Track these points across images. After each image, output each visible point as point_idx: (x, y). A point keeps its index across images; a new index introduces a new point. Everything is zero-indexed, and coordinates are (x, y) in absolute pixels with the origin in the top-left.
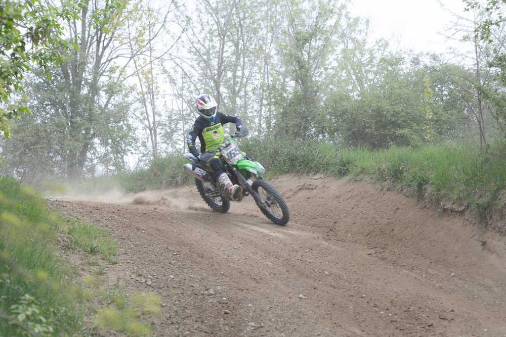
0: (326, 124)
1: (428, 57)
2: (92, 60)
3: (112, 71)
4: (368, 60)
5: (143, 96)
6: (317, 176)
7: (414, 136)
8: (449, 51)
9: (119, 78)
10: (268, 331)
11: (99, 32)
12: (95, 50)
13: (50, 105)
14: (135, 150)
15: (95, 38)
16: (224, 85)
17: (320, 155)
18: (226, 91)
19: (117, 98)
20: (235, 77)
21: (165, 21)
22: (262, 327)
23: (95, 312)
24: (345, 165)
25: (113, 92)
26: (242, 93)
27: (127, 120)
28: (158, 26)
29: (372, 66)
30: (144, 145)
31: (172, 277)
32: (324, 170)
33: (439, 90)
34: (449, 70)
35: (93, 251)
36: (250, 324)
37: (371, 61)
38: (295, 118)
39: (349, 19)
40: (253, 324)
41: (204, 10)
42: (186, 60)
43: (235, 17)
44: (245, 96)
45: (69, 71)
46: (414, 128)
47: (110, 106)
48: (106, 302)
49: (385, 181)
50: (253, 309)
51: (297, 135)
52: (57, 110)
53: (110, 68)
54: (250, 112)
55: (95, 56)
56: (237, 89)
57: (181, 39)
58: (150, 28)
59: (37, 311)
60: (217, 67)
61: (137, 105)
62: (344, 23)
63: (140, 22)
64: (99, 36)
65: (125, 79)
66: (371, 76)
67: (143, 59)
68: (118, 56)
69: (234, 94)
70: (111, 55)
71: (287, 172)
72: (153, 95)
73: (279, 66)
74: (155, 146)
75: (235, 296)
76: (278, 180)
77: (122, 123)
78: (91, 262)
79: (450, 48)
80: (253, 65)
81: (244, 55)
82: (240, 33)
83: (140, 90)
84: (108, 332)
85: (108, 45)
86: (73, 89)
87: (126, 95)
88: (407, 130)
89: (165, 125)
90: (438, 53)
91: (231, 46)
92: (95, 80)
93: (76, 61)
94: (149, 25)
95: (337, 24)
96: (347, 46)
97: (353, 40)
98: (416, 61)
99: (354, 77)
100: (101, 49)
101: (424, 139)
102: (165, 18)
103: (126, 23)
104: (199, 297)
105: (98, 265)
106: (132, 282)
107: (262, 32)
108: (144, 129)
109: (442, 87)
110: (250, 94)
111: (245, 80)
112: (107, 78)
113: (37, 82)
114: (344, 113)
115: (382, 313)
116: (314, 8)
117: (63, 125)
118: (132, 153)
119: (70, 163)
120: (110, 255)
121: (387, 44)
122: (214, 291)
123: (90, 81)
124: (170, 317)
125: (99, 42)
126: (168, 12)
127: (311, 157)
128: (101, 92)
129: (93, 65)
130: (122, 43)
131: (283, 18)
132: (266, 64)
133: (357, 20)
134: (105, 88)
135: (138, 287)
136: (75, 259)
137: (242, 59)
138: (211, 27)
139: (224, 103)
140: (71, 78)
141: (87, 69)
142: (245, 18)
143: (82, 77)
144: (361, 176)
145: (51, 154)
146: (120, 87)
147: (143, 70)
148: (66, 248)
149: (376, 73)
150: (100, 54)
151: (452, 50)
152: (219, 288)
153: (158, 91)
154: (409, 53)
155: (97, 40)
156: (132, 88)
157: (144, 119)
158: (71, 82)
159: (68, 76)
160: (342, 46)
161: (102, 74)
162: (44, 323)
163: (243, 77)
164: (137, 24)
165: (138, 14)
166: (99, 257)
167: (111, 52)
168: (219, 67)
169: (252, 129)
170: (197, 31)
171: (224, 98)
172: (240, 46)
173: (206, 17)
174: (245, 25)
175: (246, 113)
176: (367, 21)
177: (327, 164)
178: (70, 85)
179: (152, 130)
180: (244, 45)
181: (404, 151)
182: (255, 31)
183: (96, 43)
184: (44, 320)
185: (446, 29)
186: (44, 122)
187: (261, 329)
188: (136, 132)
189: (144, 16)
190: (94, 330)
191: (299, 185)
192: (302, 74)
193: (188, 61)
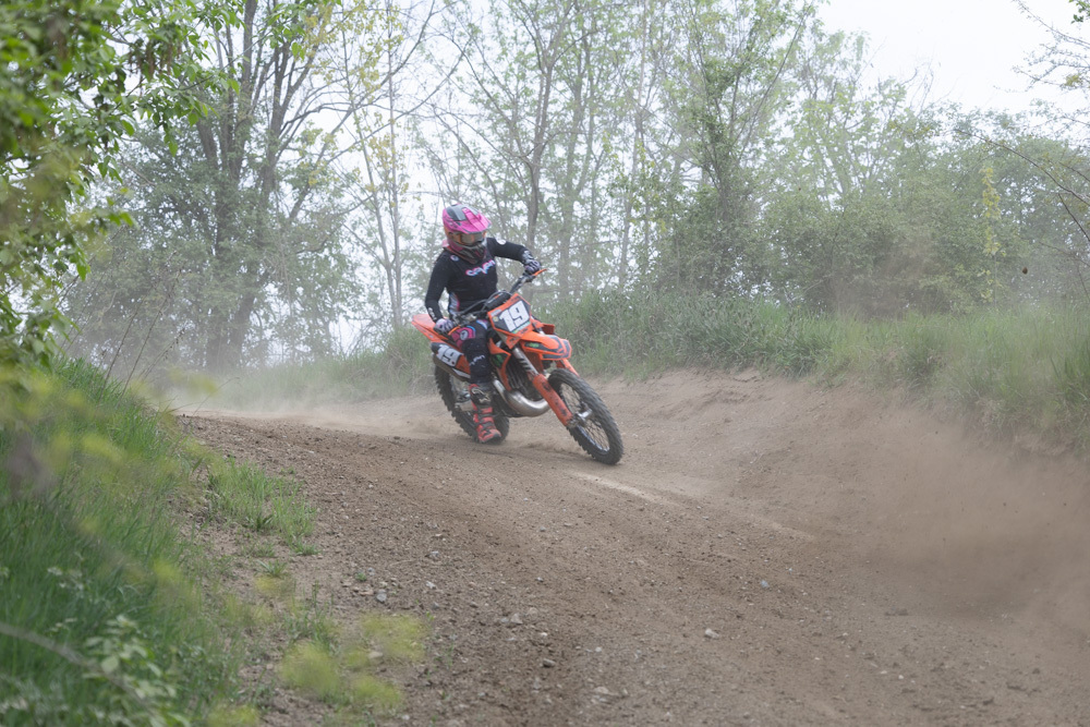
0: (767, 262)
1: (991, 121)
2: (265, 115)
3: (307, 139)
4: (859, 126)
5: (374, 195)
6: (747, 375)
7: (958, 293)
8: (1035, 108)
9: (321, 155)
10: (637, 706)
11: (281, 56)
12: (271, 93)
13: (174, 210)
14: (354, 310)
15: (273, 68)
16: (548, 175)
17: (754, 329)
18: (551, 186)
19: (316, 198)
20: (571, 156)
21: (422, 34)
22: (623, 697)
23: (267, 658)
24: (806, 352)
25: (308, 186)
26: (586, 193)
27: (338, 246)
28: (408, 44)
29: (870, 139)
30: (373, 299)
31: (431, 585)
32: (762, 362)
33: (1014, 191)
34: (1037, 151)
35: (261, 527)
36: (599, 690)
37: (866, 128)
38: (703, 248)
39: (821, 36)
40: (605, 691)
41: (506, 12)
42: (466, 119)
43: (573, 28)
44: (593, 198)
45: (216, 139)
46: (957, 274)
47: (301, 215)
48: (290, 636)
49: (895, 387)
50: (606, 658)
51: (705, 284)
52: (187, 222)
53: (303, 133)
54: (604, 234)
55: (270, 106)
56: (576, 182)
57: (457, 74)
58: (390, 47)
59: (144, 653)
60: (532, 135)
61: (360, 213)
62: (808, 43)
63: (368, 36)
64: (280, 63)
65: (334, 157)
66: (865, 160)
67: (376, 115)
68: (320, 108)
69: (569, 194)
70: (307, 104)
71: (681, 365)
72: (395, 193)
73: (668, 135)
74: (397, 303)
75: (566, 629)
76: (663, 381)
77: (326, 251)
78: (256, 549)
79: (1039, 104)
80: (612, 131)
81: (591, 111)
82: (583, 62)
83: (366, 181)
84: (291, 701)
85: (299, 83)
86: (223, 176)
87: (337, 193)
88: (942, 279)
89: (420, 258)
90: (1012, 113)
91: (564, 91)
92: (271, 157)
93: (230, 116)
94: (388, 42)
95: (794, 46)
96: (815, 95)
97: (828, 82)
98: (964, 130)
99: (829, 162)
100: (284, 93)
101: (980, 298)
102: (424, 27)
103: (340, 36)
104: (489, 630)
105: (272, 556)
106: (344, 595)
107: (632, 62)
108: (375, 265)
109: (1020, 187)
110: (603, 193)
111: (593, 164)
112: (297, 155)
113: (146, 160)
114: (808, 240)
115: (884, 672)
116: (743, 12)
117: (201, 254)
118: (347, 318)
119: (213, 337)
120: (297, 536)
121: (901, 93)
122: (520, 618)
123: (259, 160)
124: (426, 671)
125: (279, 76)
126: (431, 14)
127: (733, 333)
128: (283, 184)
129: (265, 127)
130: (329, 80)
131: (677, 31)
132: (640, 129)
133: (836, 40)
134: (291, 176)
135: (357, 606)
136: (222, 543)
137: (587, 119)
138: (522, 48)
139: (548, 214)
140: (219, 152)
141: (254, 135)
142: (595, 30)
143: (243, 152)
144: (841, 377)
145: (173, 317)
146: (325, 173)
147: (375, 139)
148: (205, 518)
149: (877, 154)
150: (281, 102)
151: (1043, 107)
152: (532, 611)
153: (407, 185)
154: (951, 111)
155: (276, 72)
156: (351, 178)
157: (375, 244)
158: (220, 162)
159: (214, 149)
160: (803, 95)
161: (285, 147)
162: (155, 677)
163: (588, 158)
164: (363, 38)
165: (365, 17)
166: (274, 539)
167: (307, 98)
168: (539, 136)
169: (607, 272)
170: (491, 56)
171: (549, 203)
172: (584, 91)
173: (510, 27)
174: (594, 46)
175: (594, 235)
176: (860, 42)
177: (770, 349)
178: (217, 167)
179: (392, 268)
180: (592, 89)
181: (936, 323)
182: (618, 59)
183: (273, 78)
184: (157, 671)
185: (1032, 60)
186: (158, 247)
187: (621, 703)
188: (357, 272)
189: (378, 22)
190: (262, 695)
191: (708, 392)
192: (717, 151)
193: (472, 121)
